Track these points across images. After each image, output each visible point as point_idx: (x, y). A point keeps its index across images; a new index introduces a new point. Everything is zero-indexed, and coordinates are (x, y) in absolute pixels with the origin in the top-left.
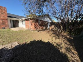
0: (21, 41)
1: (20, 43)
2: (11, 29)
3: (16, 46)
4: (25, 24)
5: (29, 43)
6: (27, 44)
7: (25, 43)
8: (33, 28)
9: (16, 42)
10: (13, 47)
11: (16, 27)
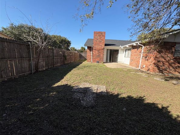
0: (112, 87)
1: (109, 90)
2: (105, 64)
3: (102, 92)
4: (130, 56)
5: (124, 98)
6: (120, 97)
7: (116, 93)
8: (150, 67)
9: (105, 87)
10: (98, 91)
11: (113, 62)
